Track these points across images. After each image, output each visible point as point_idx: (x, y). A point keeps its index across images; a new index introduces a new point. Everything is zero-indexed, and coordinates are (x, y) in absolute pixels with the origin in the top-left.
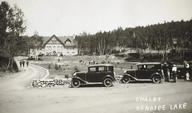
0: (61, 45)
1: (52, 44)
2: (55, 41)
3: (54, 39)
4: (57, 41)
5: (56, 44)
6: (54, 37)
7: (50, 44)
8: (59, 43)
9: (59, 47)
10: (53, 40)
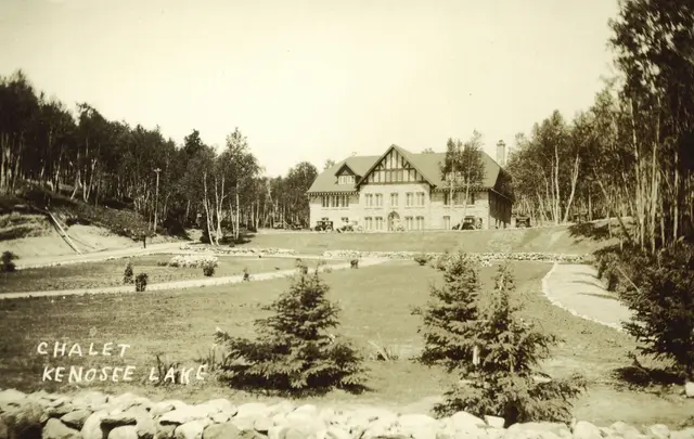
0: (420, 188)
1: (385, 183)
2: (397, 170)
3: (392, 163)
4: (406, 172)
5: (402, 183)
6: (394, 153)
7: (379, 183)
8: (412, 179)
9: (412, 194)
10: (388, 167)
